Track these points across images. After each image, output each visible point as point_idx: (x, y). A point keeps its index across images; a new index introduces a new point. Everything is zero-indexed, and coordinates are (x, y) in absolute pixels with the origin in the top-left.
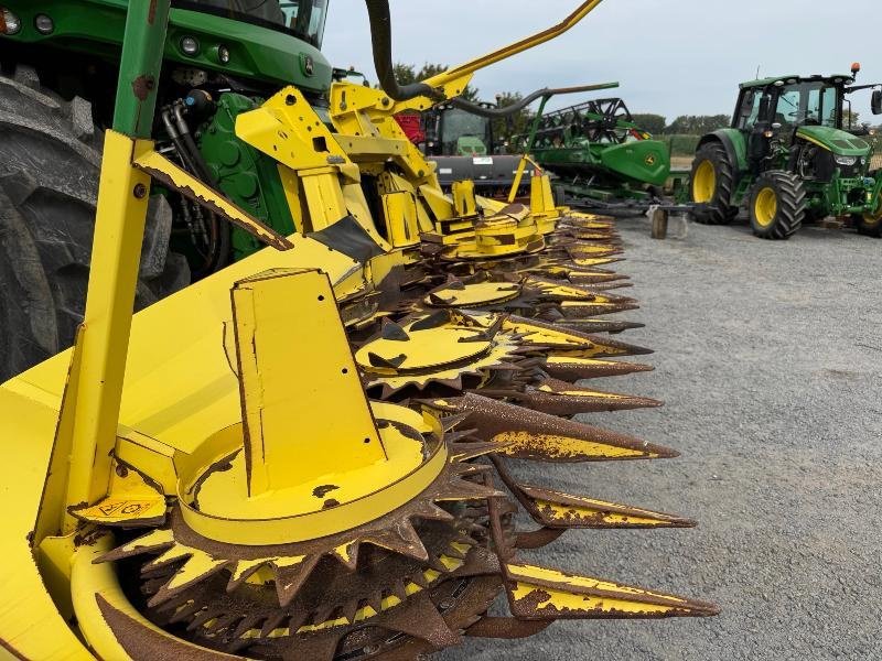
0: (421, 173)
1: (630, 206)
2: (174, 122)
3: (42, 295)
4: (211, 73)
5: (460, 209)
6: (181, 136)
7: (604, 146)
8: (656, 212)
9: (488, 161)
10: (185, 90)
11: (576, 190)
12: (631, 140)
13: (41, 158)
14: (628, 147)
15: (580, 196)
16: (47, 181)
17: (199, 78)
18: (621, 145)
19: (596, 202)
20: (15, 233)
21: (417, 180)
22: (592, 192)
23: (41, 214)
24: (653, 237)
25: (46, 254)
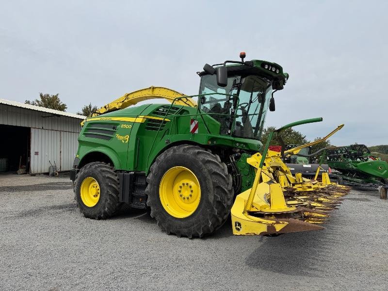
0: (286, 171)
1: (371, 186)
2: (232, 159)
3: (212, 191)
4: (240, 149)
5: (297, 180)
6: (233, 162)
7: (359, 162)
8: (381, 189)
9: (310, 166)
10: (235, 153)
11: (348, 178)
12: (370, 160)
13: (214, 166)
14: (369, 163)
15: (351, 181)
16: (216, 170)
17: (238, 150)
18: (365, 162)
19: (357, 184)
20: (209, 180)
21: (285, 172)
22: (355, 180)
23: (213, 176)
24: (381, 198)
25: (214, 184)
